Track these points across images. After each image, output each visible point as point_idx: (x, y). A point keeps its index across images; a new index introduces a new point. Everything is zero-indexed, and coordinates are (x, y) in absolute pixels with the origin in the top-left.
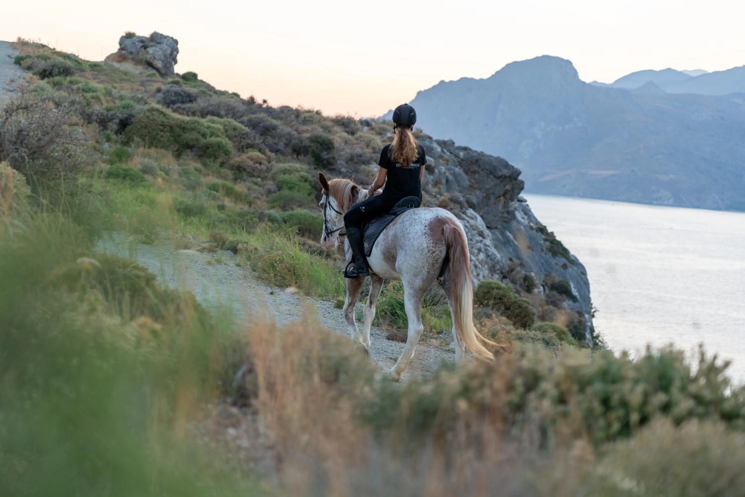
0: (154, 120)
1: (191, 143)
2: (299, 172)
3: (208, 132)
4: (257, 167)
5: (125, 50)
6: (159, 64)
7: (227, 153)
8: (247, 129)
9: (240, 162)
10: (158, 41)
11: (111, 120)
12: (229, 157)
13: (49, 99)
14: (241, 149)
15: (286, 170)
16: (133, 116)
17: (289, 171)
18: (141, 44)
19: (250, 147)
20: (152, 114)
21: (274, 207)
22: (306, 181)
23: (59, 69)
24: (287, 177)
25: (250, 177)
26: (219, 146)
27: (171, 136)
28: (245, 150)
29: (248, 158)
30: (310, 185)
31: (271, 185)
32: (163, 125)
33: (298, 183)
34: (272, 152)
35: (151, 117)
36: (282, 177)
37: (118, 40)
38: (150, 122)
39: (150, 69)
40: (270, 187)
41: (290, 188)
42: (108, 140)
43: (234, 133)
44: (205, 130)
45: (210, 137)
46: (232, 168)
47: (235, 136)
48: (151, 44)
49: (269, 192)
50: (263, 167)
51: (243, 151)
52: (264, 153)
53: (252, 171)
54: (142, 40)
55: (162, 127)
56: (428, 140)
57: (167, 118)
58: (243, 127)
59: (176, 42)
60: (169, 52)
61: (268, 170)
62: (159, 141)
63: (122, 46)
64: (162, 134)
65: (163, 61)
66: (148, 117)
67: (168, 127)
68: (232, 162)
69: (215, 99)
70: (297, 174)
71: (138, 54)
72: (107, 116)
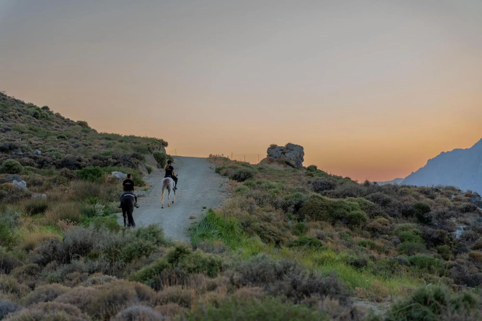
0: (316, 203)
1: (341, 216)
2: (412, 228)
3: (350, 207)
4: (384, 228)
5: (272, 156)
6: (293, 163)
7: (364, 220)
8: (373, 203)
9: (373, 225)
10: (291, 149)
11: (289, 205)
12: (366, 223)
13: (250, 196)
14: (372, 216)
15: (403, 228)
16: (303, 202)
17: (406, 228)
18: (281, 152)
19: (378, 215)
20: (314, 199)
21: (402, 254)
22: (417, 234)
23: (244, 174)
24: (405, 232)
25: (381, 234)
26: (359, 216)
27: (327, 212)
28: (375, 217)
29: (378, 222)
30: (421, 236)
31: (396, 239)
32: (322, 206)
33: (413, 236)
34: (391, 217)
35: (314, 202)
36: (402, 233)
37: (267, 150)
38: (314, 205)
39: (288, 166)
40: (396, 240)
41: (409, 240)
42: (290, 219)
43: (365, 207)
44: (349, 206)
45: (352, 210)
46: (369, 229)
47: (367, 209)
48: (287, 151)
49: (395, 244)
50: (389, 227)
51: (374, 218)
52: (387, 218)
53: (382, 230)
54: (281, 149)
55: (321, 207)
56: (478, 197)
57: (324, 201)
58: (370, 202)
59: (302, 148)
60: (299, 155)
61: (392, 229)
62: (321, 216)
63: (270, 154)
64: (322, 211)
65: (295, 161)
66: (312, 202)
67: (325, 207)
68: (368, 225)
69: (348, 185)
70: (411, 230)
71: (280, 158)
72: (286, 203)
